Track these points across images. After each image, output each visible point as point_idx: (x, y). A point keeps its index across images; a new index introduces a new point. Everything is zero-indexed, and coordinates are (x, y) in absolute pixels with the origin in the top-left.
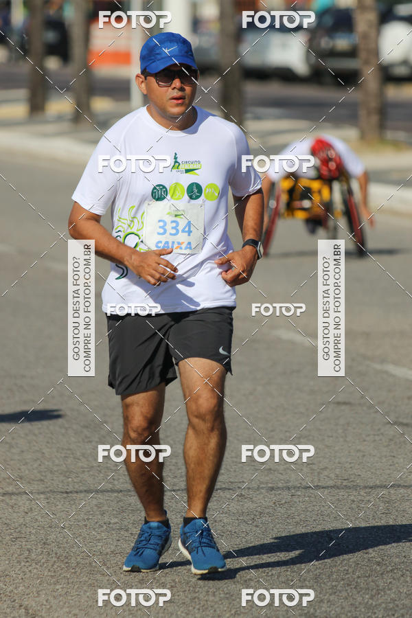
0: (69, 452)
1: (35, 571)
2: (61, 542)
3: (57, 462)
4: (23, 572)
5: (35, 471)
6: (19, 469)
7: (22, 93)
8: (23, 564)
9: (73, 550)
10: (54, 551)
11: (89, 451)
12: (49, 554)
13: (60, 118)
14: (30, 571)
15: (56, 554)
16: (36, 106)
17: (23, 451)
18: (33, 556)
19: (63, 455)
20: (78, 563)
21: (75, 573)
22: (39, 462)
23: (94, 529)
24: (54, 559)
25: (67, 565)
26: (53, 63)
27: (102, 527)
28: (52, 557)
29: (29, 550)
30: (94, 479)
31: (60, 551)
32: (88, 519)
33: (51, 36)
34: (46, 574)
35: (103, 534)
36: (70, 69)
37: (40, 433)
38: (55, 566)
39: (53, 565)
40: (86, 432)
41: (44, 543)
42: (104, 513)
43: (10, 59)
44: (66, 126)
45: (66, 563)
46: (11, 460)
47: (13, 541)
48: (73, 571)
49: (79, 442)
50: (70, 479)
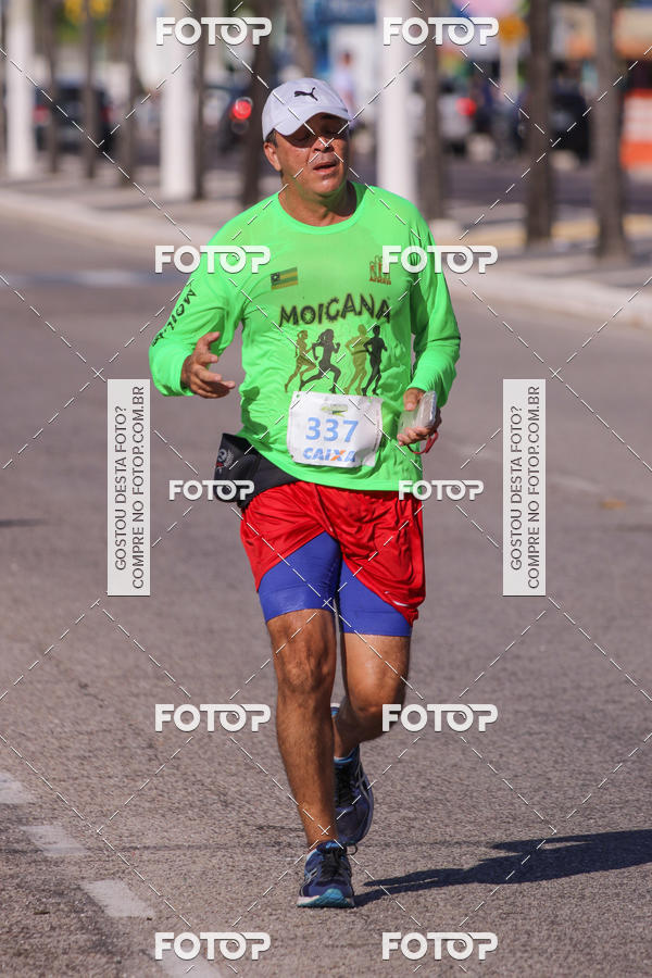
0: (589, 777)
1: (539, 966)
2: (578, 921)
3: (571, 792)
4: (520, 968)
5: (537, 807)
6: (512, 804)
7: (516, 210)
8: (519, 954)
9: (599, 934)
10: (568, 936)
11: (621, 777)
12: (559, 939)
13: (575, 248)
14: (530, 966)
15: (571, 939)
16: (537, 230)
17: (516, 776)
18: (535, 942)
19: (580, 782)
20: (606, 955)
21: (602, 969)
22: (542, 793)
23: (631, 901)
24: (569, 948)
25: (589, 957)
26: (564, 162)
27: (644, 897)
28: (565, 945)
29: (528, 933)
30: (630, 820)
31: (577, 935)
32: (621, 885)
33: (562, 119)
34: (555, 971)
35: (645, 909)
36: (592, 173)
37: (544, 748)
38: (570, 960)
39: (566, 958)
40: (616, 746)
41: (553, 922)
42: (646, 876)
43: (497, 157)
44: (584, 261)
45: (589, 954)
46: (500, 789)
47: (502, 919)
48: (599, 967)
49: (606, 762)
50: (592, 821)
